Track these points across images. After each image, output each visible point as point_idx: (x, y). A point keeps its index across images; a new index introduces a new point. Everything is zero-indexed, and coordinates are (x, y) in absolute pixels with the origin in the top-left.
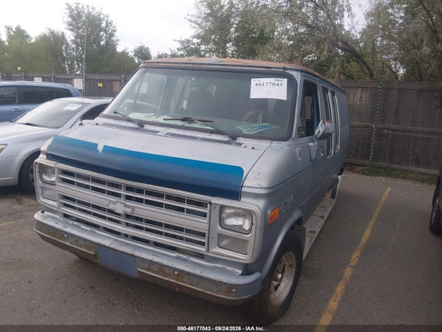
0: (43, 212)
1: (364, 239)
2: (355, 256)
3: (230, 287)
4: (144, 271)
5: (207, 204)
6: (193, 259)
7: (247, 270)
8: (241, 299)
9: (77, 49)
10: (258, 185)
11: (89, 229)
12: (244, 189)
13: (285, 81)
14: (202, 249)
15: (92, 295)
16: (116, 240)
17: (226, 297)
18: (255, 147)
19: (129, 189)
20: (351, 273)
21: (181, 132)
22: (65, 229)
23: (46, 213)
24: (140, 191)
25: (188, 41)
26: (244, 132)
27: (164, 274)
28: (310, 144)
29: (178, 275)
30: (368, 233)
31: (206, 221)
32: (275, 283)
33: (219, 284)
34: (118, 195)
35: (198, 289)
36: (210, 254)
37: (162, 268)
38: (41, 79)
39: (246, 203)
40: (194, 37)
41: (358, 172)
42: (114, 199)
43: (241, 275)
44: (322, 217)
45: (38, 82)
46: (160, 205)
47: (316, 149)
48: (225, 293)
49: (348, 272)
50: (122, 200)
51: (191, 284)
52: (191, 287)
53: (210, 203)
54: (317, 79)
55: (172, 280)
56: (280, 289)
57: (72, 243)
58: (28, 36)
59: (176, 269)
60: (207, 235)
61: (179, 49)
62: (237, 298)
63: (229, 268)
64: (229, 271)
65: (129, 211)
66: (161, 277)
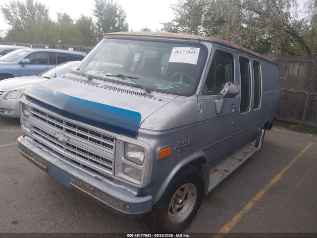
0: (24, 137)
1: (273, 181)
2: (260, 194)
3: (125, 204)
4: (73, 185)
5: (113, 139)
6: (105, 180)
7: (141, 193)
8: (134, 215)
9: (99, 29)
10: (151, 128)
11: (47, 150)
12: (140, 131)
13: (198, 49)
14: (110, 173)
15: (51, 197)
16: (60, 160)
17: (122, 211)
18: (162, 99)
19: (68, 124)
20: (251, 206)
21: (114, 85)
22: (32, 149)
23: (26, 137)
24: (75, 126)
25: (170, 24)
26: (158, 88)
27: (85, 189)
28: (216, 101)
29: (93, 190)
30: (279, 176)
31: (112, 152)
32: (178, 206)
33: (118, 200)
34: (62, 128)
35: (105, 203)
36: (115, 178)
37: (84, 184)
38: (73, 49)
39: (141, 141)
40: (174, 21)
41: (291, 129)
42: (58, 130)
43: (136, 196)
44: (240, 161)
45: (71, 51)
46: (86, 138)
47: (221, 105)
48: (122, 208)
49: (249, 206)
50: (63, 132)
51: (100, 198)
52: (100, 200)
53: (116, 139)
54: (234, 50)
55: (89, 194)
56: (183, 211)
57: (35, 159)
58: (71, 20)
59: (92, 186)
60: (113, 163)
61: (162, 30)
62: (130, 213)
63: (129, 190)
64: (129, 192)
65: (66, 139)
66: (83, 191)
